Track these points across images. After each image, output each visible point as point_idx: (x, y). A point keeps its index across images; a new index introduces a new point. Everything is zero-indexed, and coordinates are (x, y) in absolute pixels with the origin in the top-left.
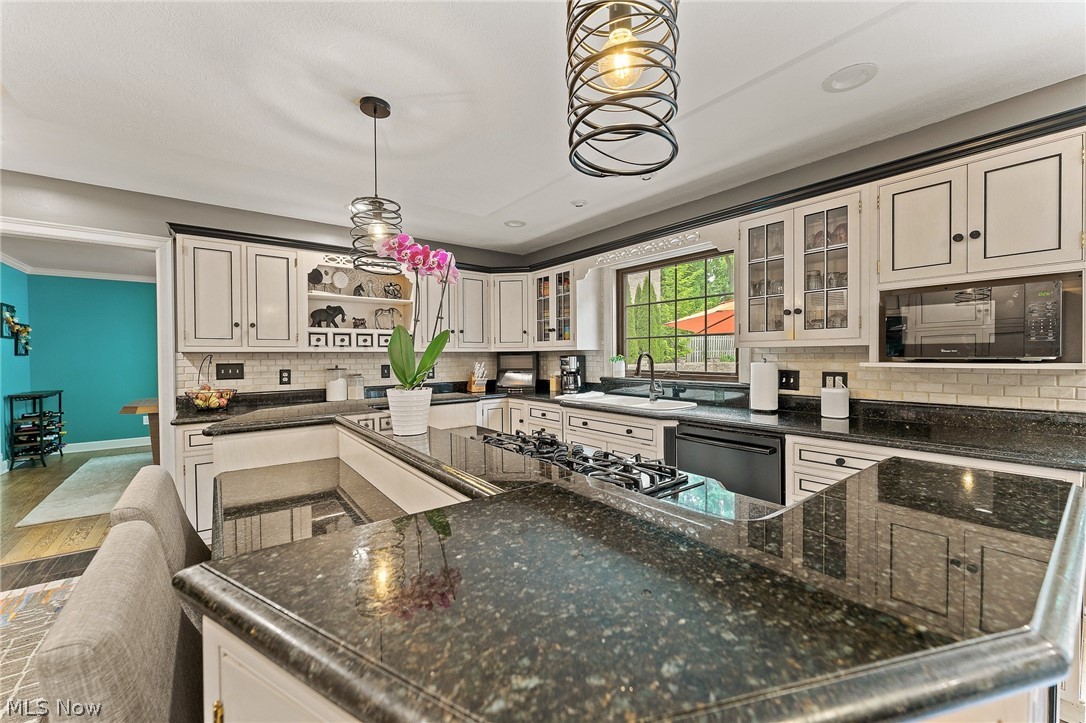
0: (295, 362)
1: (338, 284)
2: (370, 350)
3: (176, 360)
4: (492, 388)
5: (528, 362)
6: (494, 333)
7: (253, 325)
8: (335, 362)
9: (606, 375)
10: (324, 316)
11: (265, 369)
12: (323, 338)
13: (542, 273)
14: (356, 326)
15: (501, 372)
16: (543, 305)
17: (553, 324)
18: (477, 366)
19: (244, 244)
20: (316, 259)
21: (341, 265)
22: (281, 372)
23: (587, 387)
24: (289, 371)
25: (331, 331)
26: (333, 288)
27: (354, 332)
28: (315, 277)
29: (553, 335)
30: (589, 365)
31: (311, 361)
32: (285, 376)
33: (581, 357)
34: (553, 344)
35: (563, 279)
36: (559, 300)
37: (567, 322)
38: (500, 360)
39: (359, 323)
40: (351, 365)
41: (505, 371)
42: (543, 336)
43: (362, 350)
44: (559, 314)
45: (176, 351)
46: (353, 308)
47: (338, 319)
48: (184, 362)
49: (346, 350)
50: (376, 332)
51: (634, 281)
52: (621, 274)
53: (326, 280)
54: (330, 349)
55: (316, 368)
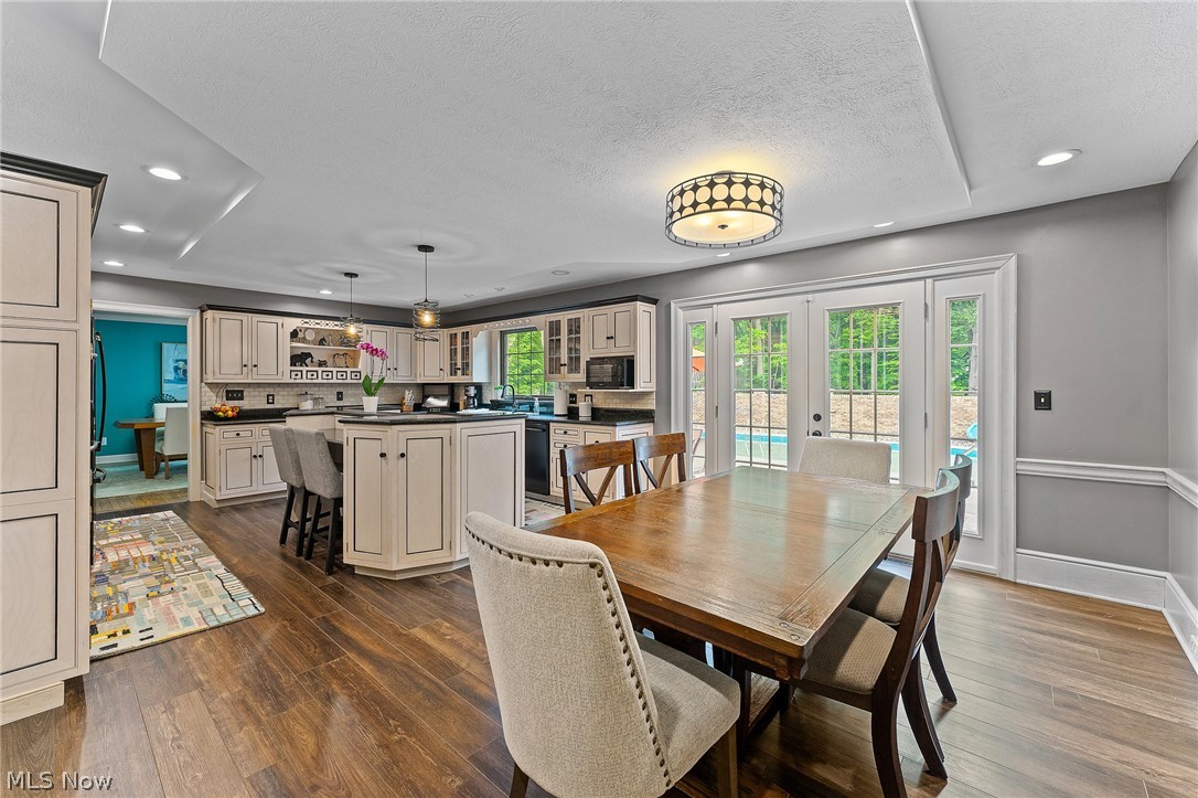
0: (277, 389)
1: (307, 338)
2: (331, 381)
3: (201, 387)
4: (418, 407)
5: (446, 390)
6: (420, 370)
7: (255, 366)
8: (304, 390)
9: (494, 398)
10: (299, 359)
11: (257, 393)
12: (299, 374)
13: (453, 330)
14: (320, 365)
15: (425, 397)
16: (453, 352)
17: (459, 366)
18: (407, 392)
19: (250, 315)
20: (296, 323)
21: (312, 326)
22: (268, 396)
23: (481, 405)
24: (273, 396)
25: (304, 369)
26: (304, 340)
27: (320, 369)
28: (294, 334)
29: (459, 372)
30: (484, 391)
31: (290, 389)
32: (270, 398)
33: (479, 387)
34: (459, 378)
35: (466, 335)
36: (463, 349)
37: (467, 364)
38: (425, 390)
39: (322, 364)
40: (317, 392)
41: (428, 397)
42: (453, 372)
43: (325, 381)
44: (463, 359)
45: (202, 381)
46: (319, 353)
47: (308, 361)
48: (206, 389)
49: (315, 381)
50: (335, 370)
51: (511, 339)
52: (503, 334)
53: (301, 335)
54: (304, 381)
55: (291, 393)
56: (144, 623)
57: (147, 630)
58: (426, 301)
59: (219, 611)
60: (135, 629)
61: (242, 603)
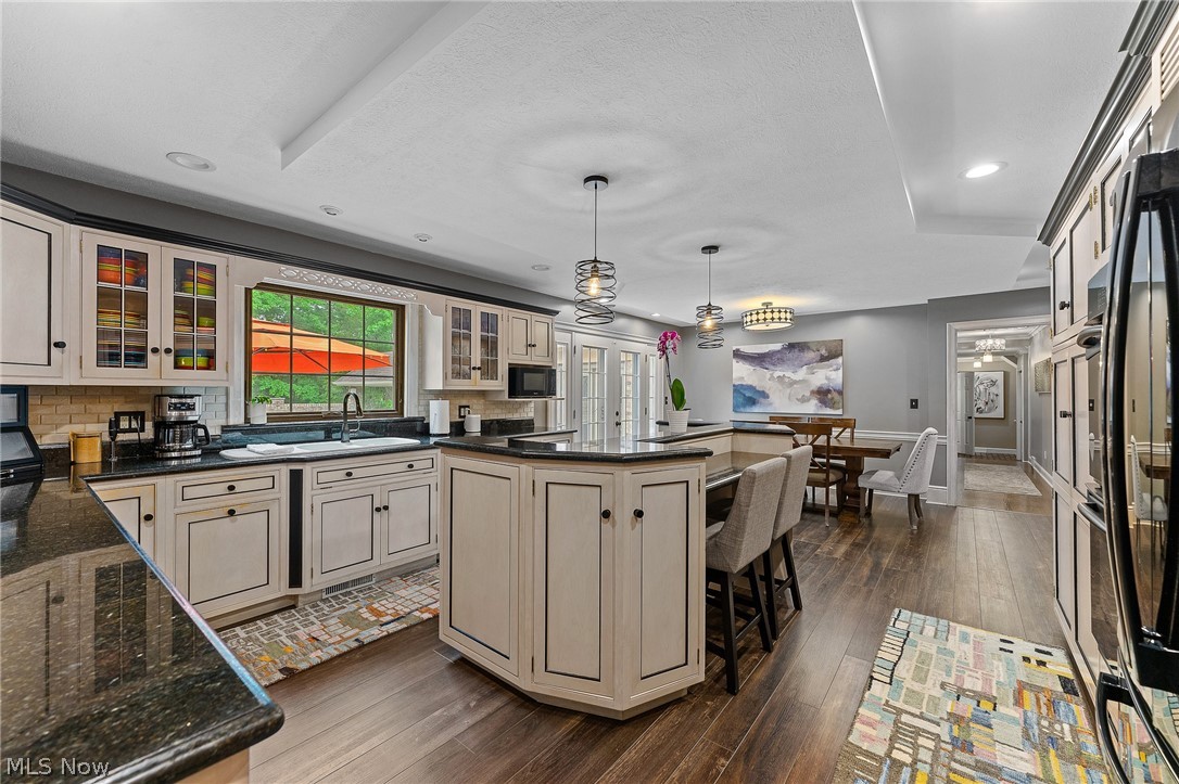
56: (1007, 659)
57: (1005, 650)
58: (710, 304)
59: (929, 631)
60: (1016, 658)
61: (905, 626)
